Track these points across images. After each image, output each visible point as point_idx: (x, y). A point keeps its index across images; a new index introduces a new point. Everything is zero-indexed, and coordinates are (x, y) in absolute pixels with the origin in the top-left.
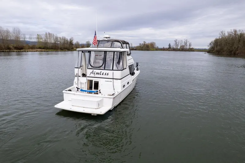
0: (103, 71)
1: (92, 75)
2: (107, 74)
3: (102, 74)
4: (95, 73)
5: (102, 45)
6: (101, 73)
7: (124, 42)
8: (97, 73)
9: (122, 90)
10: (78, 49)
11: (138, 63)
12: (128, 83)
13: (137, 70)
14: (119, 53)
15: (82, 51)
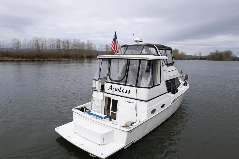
0: (124, 87)
1: (110, 91)
2: (128, 92)
3: (123, 92)
4: (114, 89)
5: (130, 51)
6: (121, 90)
7: (162, 47)
8: (117, 90)
9: (148, 118)
10: (99, 57)
11: (187, 76)
12: (163, 106)
13: (185, 85)
14: (147, 61)
15: (102, 59)
